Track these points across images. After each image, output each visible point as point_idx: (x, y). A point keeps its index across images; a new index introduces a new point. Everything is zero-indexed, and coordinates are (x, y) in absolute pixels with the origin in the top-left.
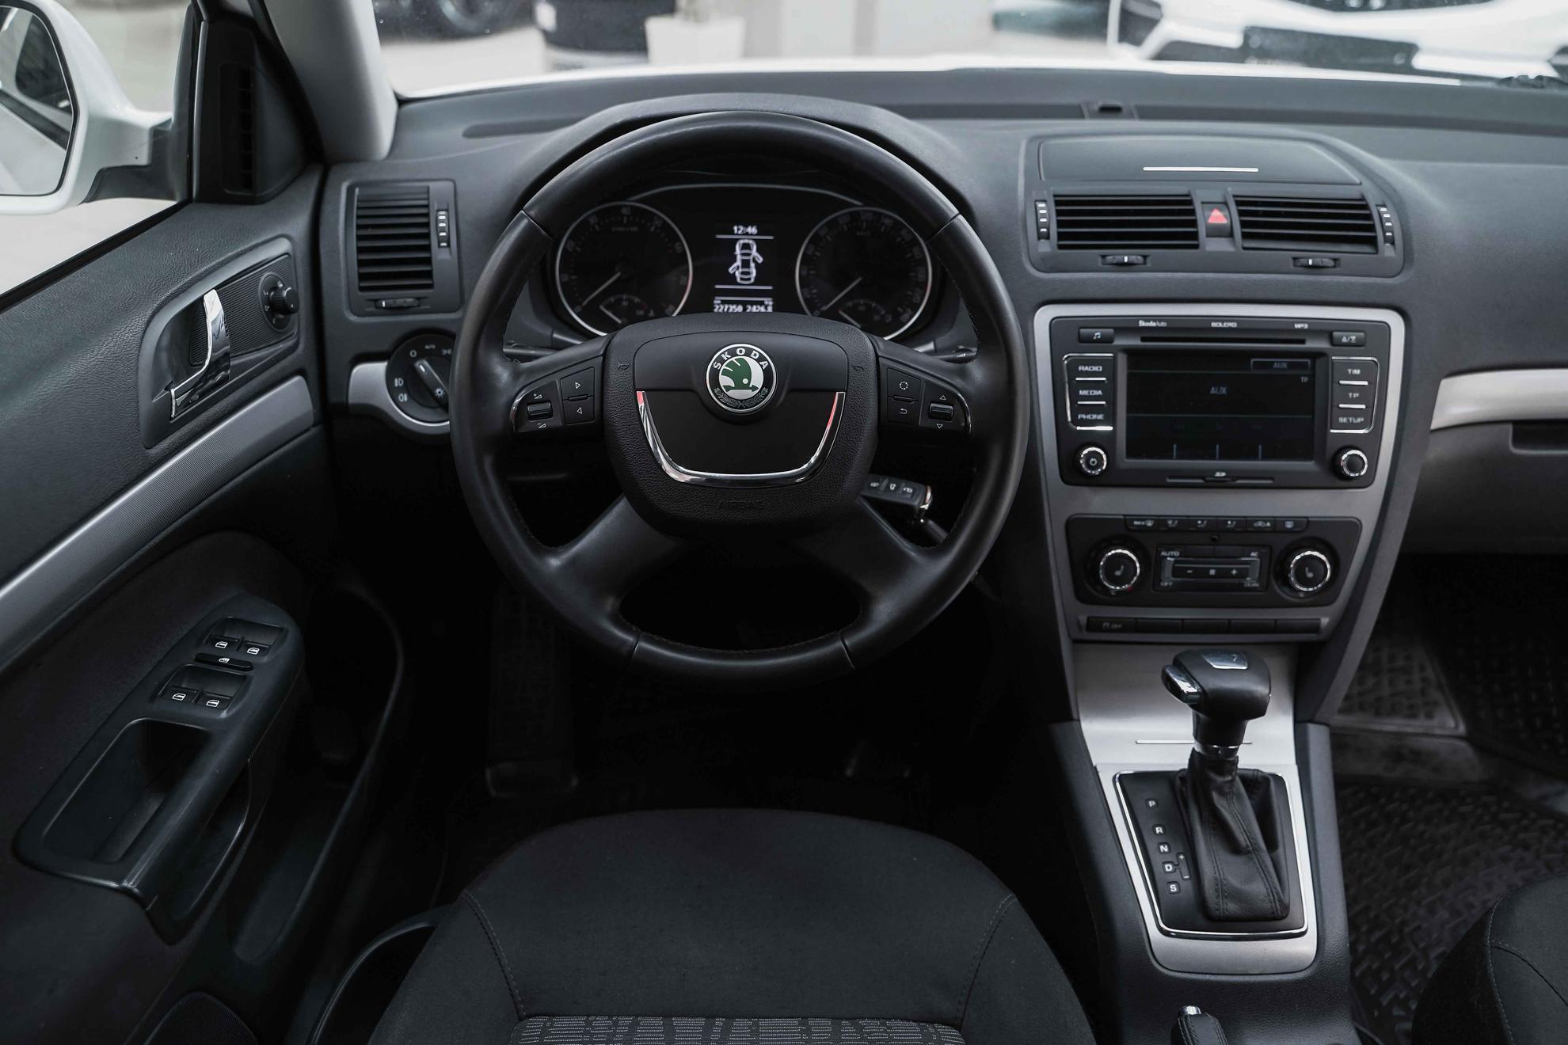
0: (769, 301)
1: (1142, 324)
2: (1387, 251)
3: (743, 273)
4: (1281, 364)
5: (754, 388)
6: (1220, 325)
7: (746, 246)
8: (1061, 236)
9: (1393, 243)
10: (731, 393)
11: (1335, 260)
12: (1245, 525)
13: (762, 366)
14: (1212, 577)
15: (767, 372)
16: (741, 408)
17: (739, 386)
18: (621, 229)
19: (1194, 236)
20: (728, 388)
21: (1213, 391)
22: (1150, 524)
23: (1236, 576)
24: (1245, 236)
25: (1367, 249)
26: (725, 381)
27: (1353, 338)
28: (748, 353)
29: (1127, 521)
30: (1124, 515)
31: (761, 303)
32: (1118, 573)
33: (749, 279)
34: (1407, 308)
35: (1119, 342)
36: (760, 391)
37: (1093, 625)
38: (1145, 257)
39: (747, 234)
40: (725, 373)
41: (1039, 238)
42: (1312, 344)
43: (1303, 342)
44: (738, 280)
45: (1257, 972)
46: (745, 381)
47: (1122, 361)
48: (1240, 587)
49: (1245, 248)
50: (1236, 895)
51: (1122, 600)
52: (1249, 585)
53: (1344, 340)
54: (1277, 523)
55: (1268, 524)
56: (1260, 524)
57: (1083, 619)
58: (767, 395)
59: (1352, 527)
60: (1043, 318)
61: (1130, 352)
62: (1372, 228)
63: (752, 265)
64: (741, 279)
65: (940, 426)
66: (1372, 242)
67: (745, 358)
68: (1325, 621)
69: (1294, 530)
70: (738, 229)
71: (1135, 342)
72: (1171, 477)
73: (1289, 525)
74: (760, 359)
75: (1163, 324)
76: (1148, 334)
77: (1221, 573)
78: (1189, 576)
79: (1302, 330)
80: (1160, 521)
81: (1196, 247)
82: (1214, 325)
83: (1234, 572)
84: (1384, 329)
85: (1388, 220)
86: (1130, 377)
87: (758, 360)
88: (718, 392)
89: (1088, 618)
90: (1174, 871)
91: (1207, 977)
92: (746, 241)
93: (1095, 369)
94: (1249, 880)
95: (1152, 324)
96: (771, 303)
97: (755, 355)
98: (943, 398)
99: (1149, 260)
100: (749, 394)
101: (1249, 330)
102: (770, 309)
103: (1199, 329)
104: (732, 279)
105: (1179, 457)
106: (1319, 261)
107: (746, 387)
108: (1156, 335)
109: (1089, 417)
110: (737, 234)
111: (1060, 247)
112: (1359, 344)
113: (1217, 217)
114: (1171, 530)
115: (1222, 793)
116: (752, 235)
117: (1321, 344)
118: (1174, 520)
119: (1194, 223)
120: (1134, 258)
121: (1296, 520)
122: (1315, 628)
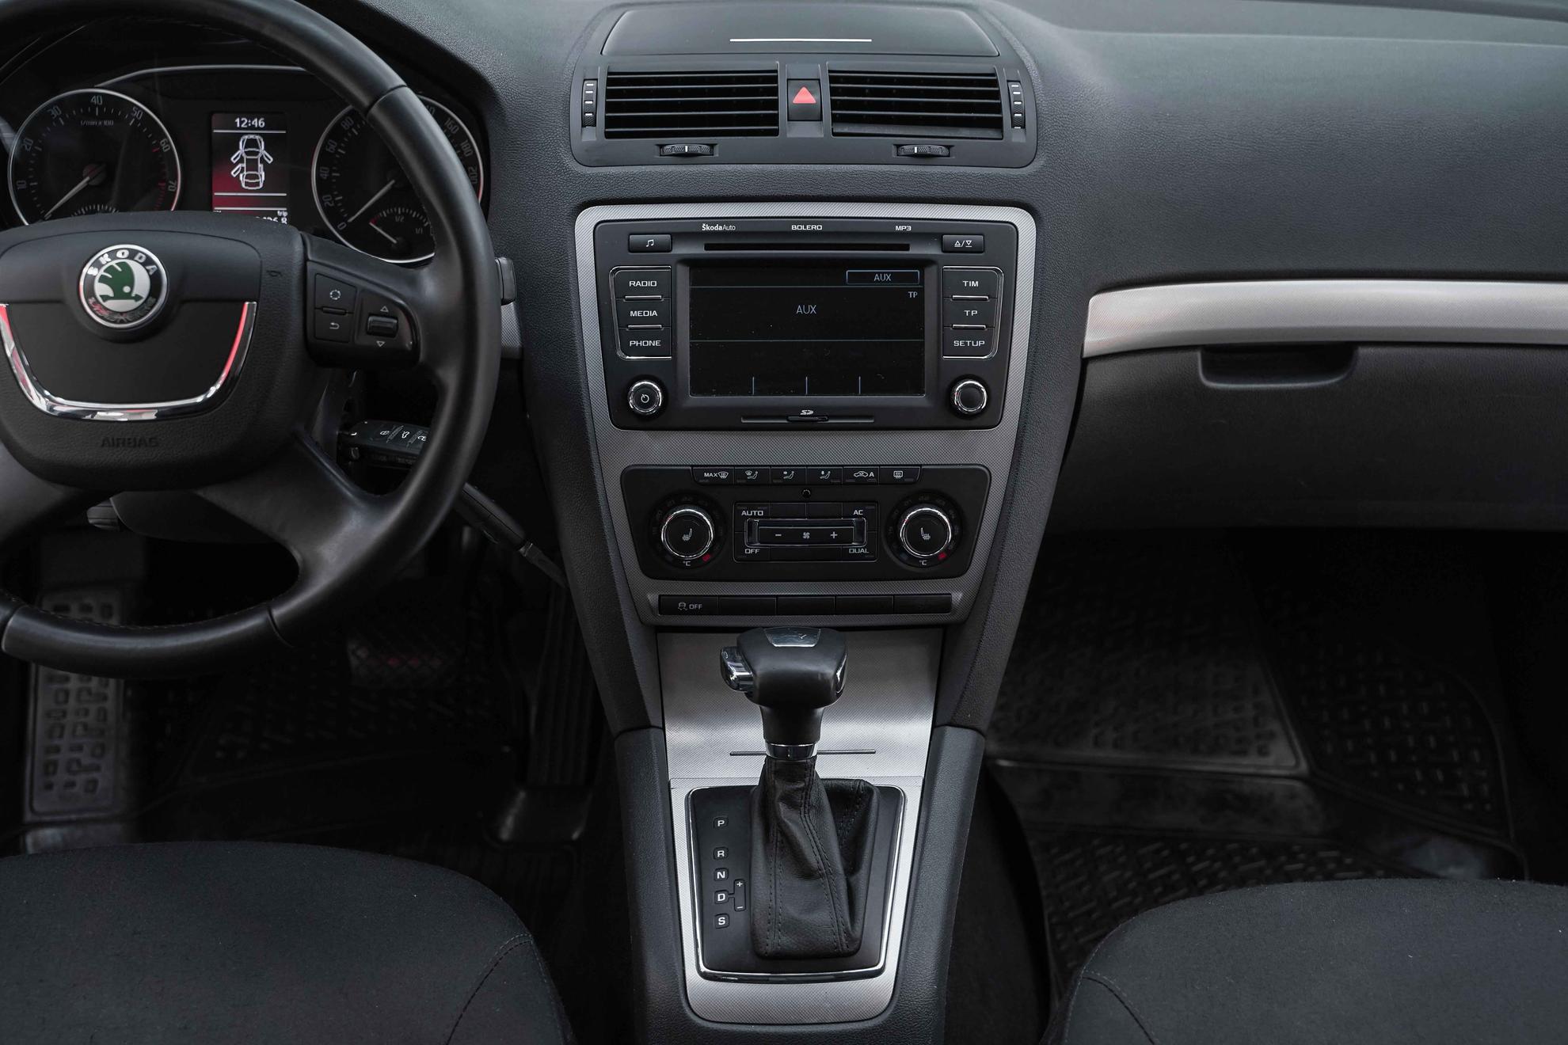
0: (283, 212)
1: (706, 228)
2: (1016, 136)
3: (248, 177)
4: (883, 276)
5: (137, 298)
6: (802, 228)
7: (251, 143)
8: (609, 122)
9: (1023, 127)
10: (109, 304)
11: (949, 147)
12: (843, 475)
13: (148, 271)
14: (806, 541)
15: (155, 278)
16: (122, 322)
17: (119, 295)
18: (93, 123)
19: (774, 120)
20: (105, 298)
21: (799, 310)
22: (724, 476)
23: (837, 540)
24: (836, 119)
25: (991, 133)
26: (101, 289)
27: (969, 242)
28: (132, 255)
29: (696, 471)
30: (692, 466)
31: (274, 214)
32: (686, 538)
33: (257, 184)
34: (1036, 205)
35: (682, 250)
36: (145, 302)
37: (667, 605)
38: (712, 146)
39: (253, 128)
40: (103, 279)
41: (583, 126)
42: (916, 251)
43: (906, 248)
44: (243, 185)
45: (815, 1021)
46: (127, 289)
47: (683, 275)
48: (845, 555)
49: (835, 134)
50: (791, 926)
51: (698, 572)
52: (855, 551)
53: (957, 245)
54: (883, 473)
55: (872, 474)
56: (862, 474)
57: (652, 598)
58: (152, 307)
59: (978, 478)
60: (587, 222)
61: (690, 262)
62: (998, 108)
63: (260, 166)
64: (247, 184)
65: (380, 343)
66: (997, 124)
67: (128, 262)
68: (957, 597)
69: (906, 480)
70: (241, 122)
71: (697, 250)
72: (746, 418)
73: (898, 475)
74: (148, 262)
75: (731, 228)
76: (713, 241)
77: (819, 537)
78: (778, 541)
79: (904, 234)
80: (737, 471)
81: (775, 133)
82: (794, 228)
83: (834, 535)
84: (1010, 232)
85: (1017, 98)
86: (694, 294)
87: (144, 264)
88: (94, 303)
89: (660, 596)
90: (728, 899)
91: (753, 1028)
92: (252, 137)
93: (649, 284)
94: (812, 908)
95: (719, 228)
96: (285, 214)
97: (140, 258)
98: (385, 309)
99: (716, 149)
100: (130, 305)
101: (838, 234)
102: (284, 221)
103: (777, 234)
104: (235, 184)
105: (759, 392)
106: (925, 149)
107: (128, 296)
108: (722, 241)
109: (642, 343)
110: (240, 128)
111: (608, 135)
112: (977, 249)
113: (804, 97)
114: (751, 484)
115: (792, 804)
116: (259, 128)
117: (932, 250)
118: (754, 471)
119: (774, 105)
120: (696, 148)
121: (909, 470)
122: (944, 605)
